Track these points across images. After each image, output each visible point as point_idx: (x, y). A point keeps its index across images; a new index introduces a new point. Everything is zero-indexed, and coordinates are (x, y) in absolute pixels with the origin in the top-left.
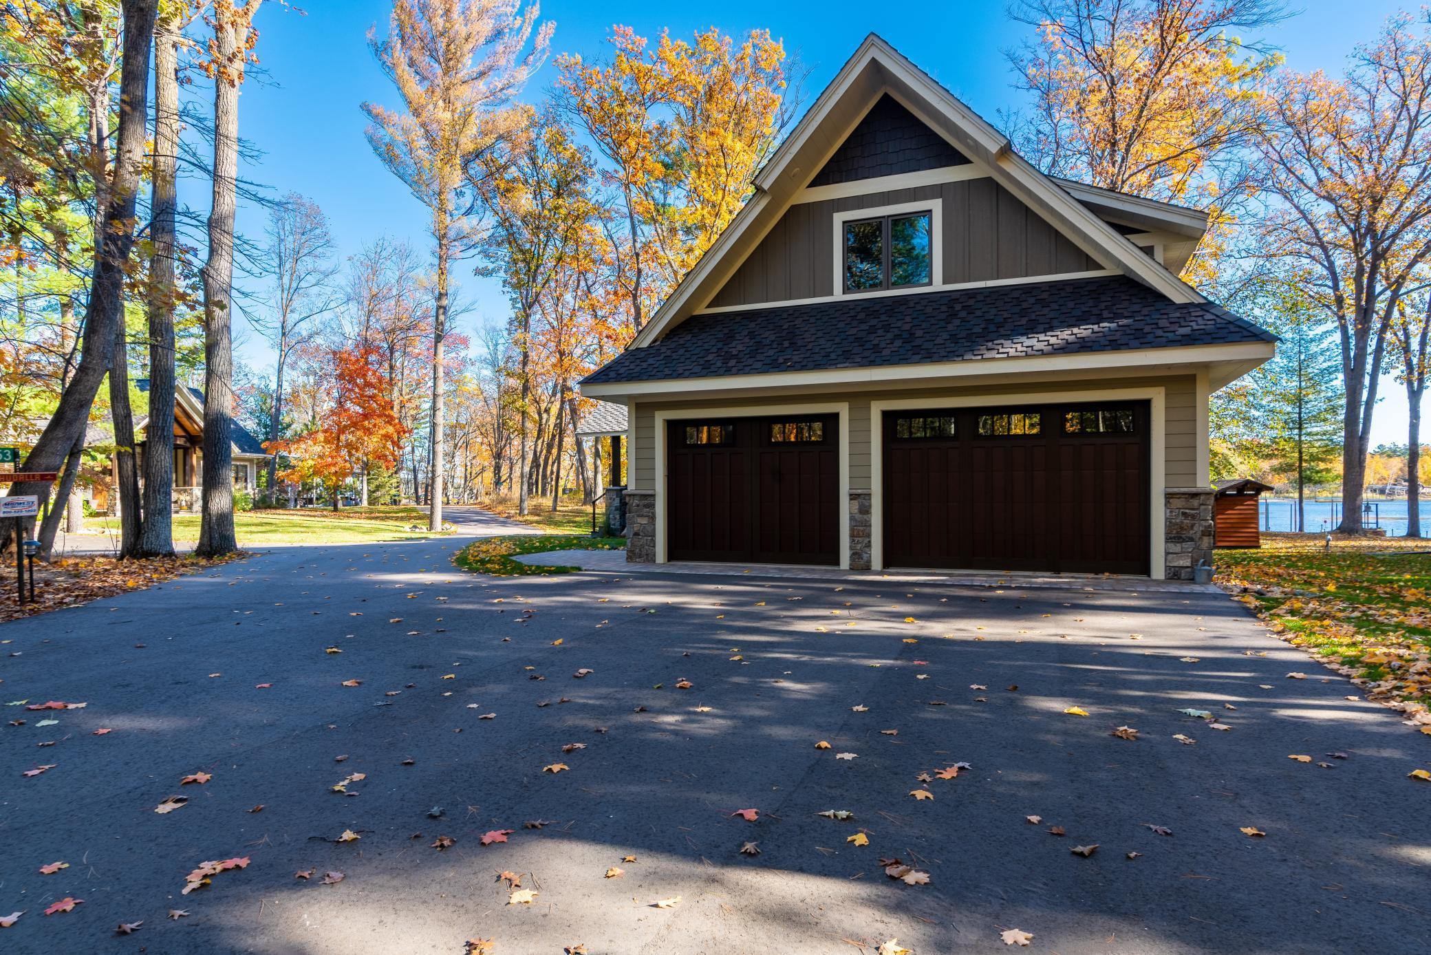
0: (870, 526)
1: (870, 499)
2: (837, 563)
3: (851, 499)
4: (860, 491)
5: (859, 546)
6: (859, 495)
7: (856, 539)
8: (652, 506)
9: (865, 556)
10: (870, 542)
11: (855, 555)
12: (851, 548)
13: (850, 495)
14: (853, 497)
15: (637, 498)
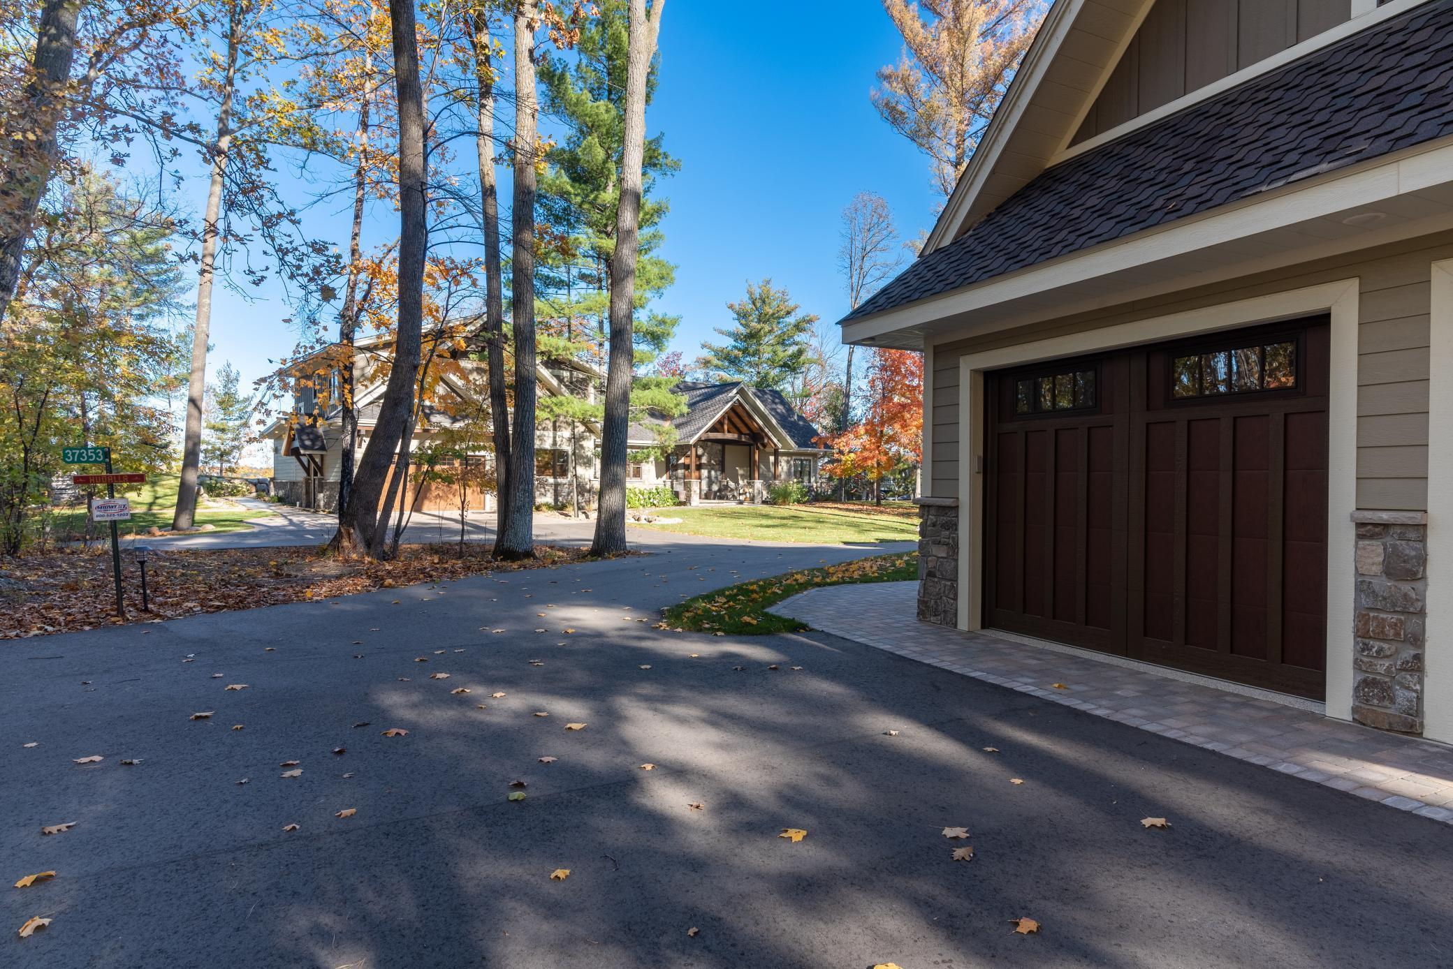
0: (1422, 613)
1: (1423, 539)
2: (1317, 691)
3: (1360, 537)
4: (1385, 517)
5: (1382, 666)
6: (1386, 526)
7: (1376, 645)
8: (953, 526)
9: (1402, 696)
10: (1419, 658)
11: (1368, 687)
12: (1357, 664)
13: (1360, 525)
14: (1366, 530)
15: (933, 511)
